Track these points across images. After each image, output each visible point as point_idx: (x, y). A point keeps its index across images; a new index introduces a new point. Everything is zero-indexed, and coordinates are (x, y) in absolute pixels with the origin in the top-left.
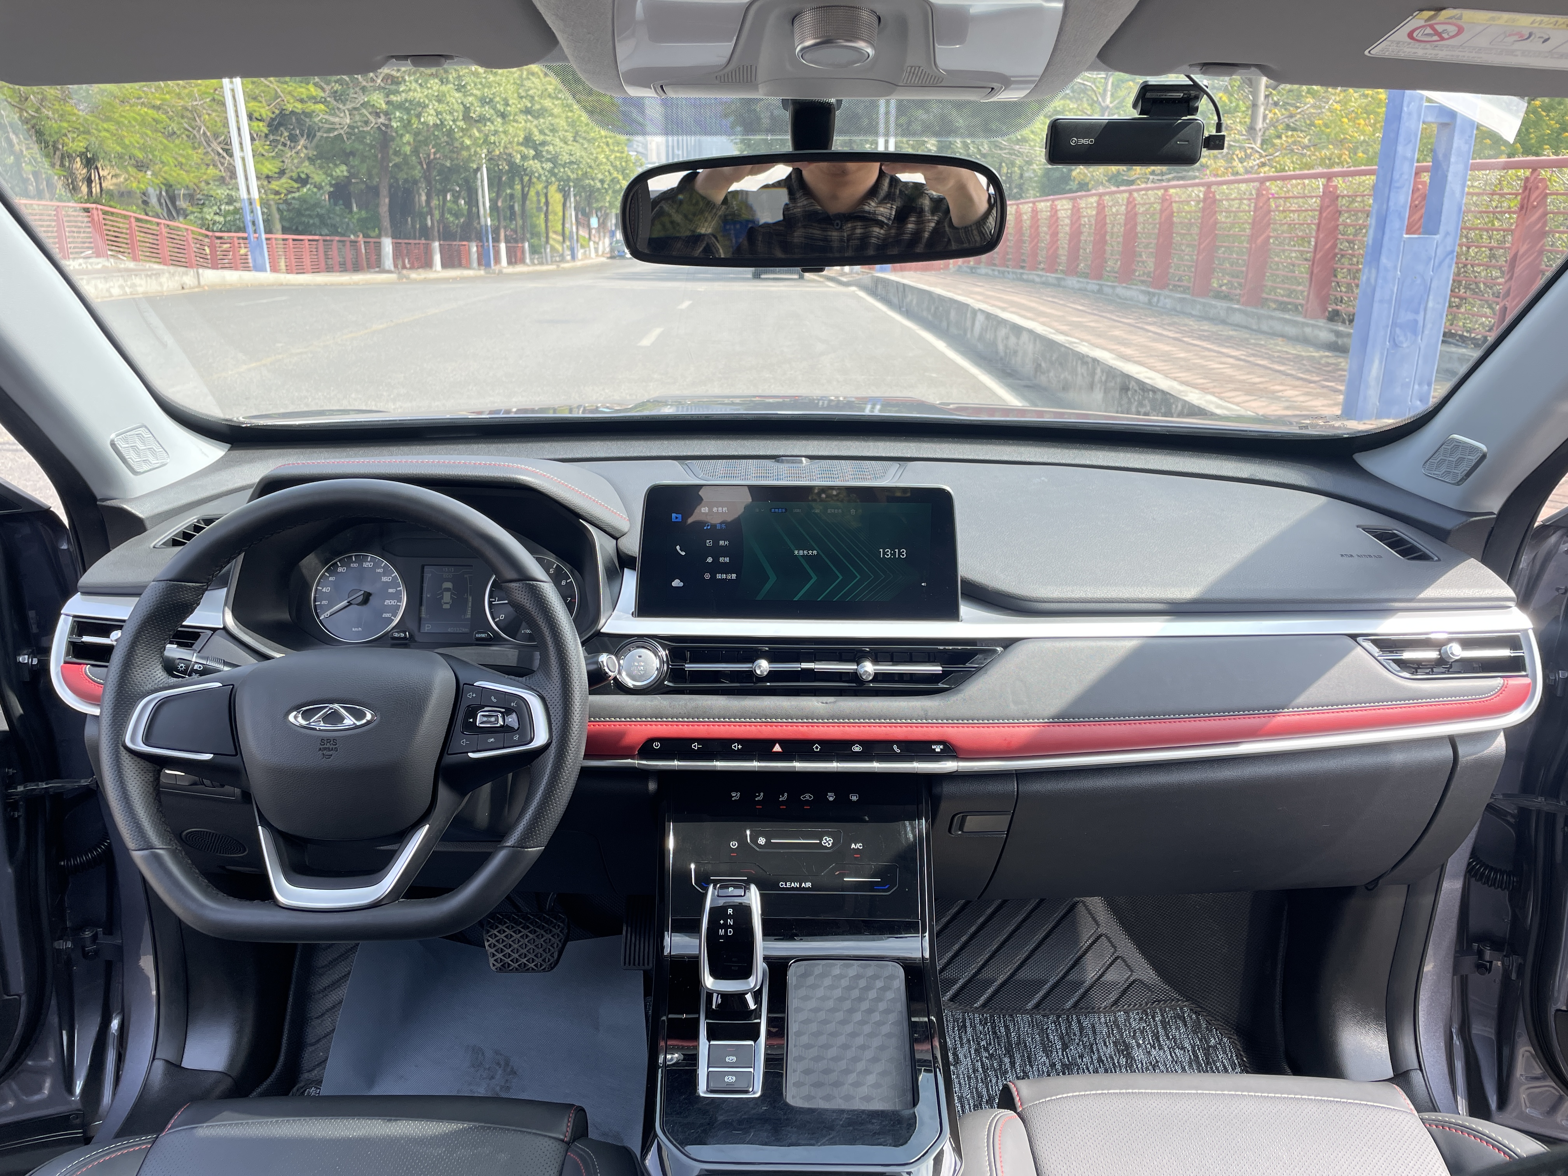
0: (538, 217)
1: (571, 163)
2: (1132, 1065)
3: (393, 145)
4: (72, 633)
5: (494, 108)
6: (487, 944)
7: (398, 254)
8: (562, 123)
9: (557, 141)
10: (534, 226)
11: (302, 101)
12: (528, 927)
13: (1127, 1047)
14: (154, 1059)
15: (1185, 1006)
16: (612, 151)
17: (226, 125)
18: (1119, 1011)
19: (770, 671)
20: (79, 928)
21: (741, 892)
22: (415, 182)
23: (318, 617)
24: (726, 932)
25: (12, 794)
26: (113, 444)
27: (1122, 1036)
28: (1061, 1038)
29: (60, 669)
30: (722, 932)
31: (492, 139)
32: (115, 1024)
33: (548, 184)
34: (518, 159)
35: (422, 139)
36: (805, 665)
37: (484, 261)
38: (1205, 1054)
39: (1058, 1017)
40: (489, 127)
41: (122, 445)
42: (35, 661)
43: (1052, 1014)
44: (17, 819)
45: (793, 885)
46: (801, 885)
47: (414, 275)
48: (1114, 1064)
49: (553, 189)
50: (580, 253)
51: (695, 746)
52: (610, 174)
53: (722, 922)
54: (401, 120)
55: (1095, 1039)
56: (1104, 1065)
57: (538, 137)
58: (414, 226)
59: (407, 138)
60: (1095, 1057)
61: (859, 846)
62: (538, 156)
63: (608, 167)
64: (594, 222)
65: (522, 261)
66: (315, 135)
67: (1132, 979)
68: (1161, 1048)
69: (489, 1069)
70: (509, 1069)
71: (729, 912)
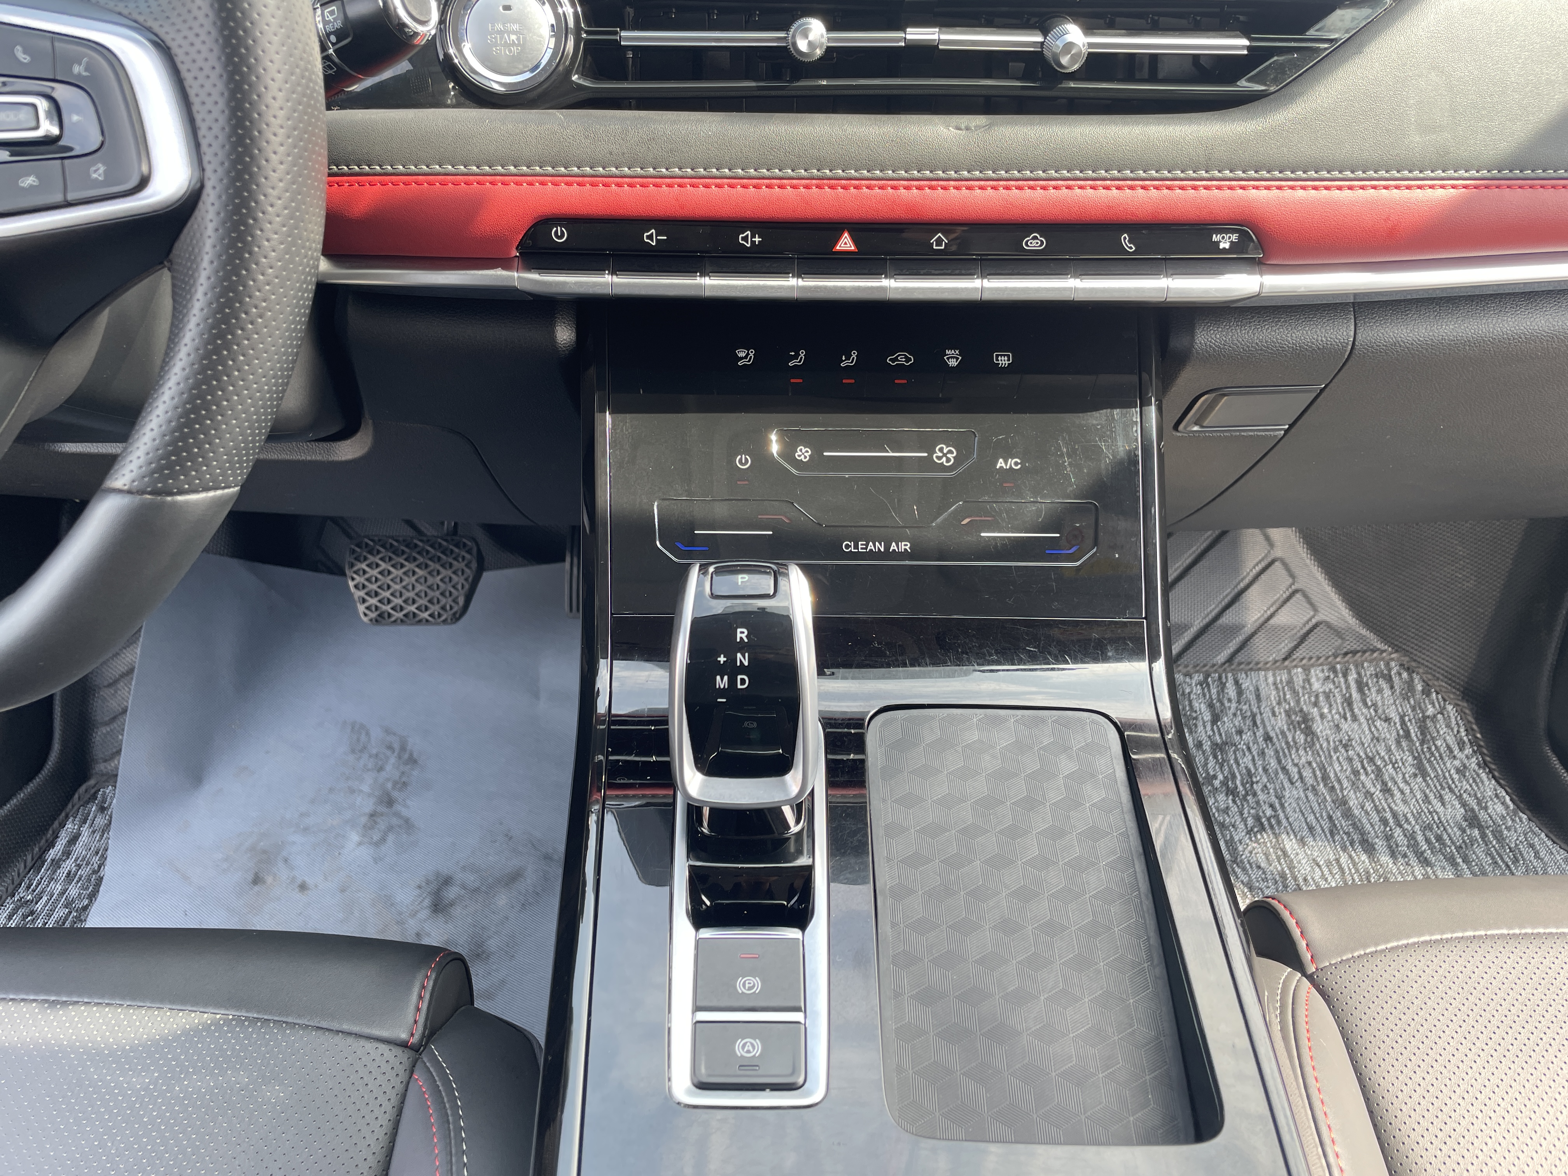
2: (1314, 744)
6: (351, 584)
12: (415, 559)
13: (1306, 718)
15: (1392, 659)
18: (1296, 666)
19: (829, 50)
21: (765, 583)
24: (732, 682)
27: (1298, 702)
28: (1211, 706)
30: (722, 682)
36: (916, 34)
38: (1419, 727)
39: (1207, 676)
43: (1197, 672)
45: (871, 546)
46: (887, 547)
48: (1287, 743)
51: (651, 237)
53: (722, 659)
55: (1259, 707)
56: (1273, 745)
60: (1260, 733)
61: (1013, 463)
67: (1314, 621)
68: (1355, 718)
69: (377, 755)
70: (406, 756)
71: (739, 635)
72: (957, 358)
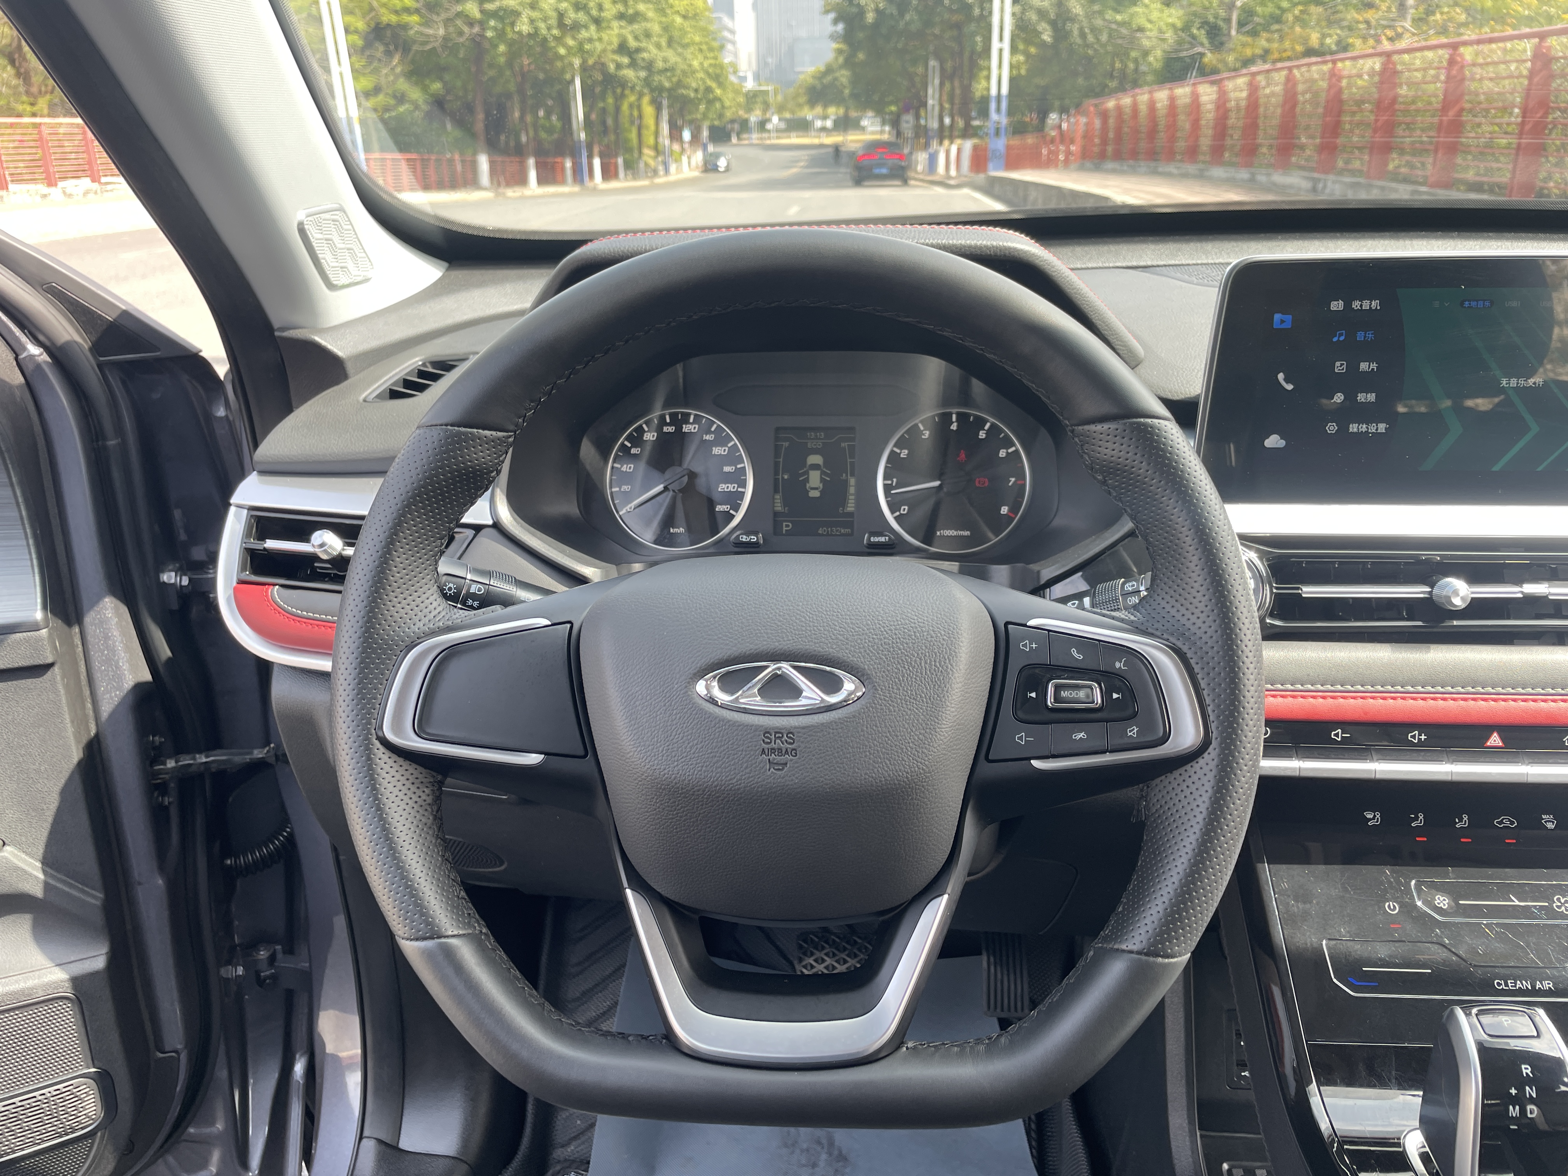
0: (631, 131)
1: (666, 70)
3: (487, 58)
4: (248, 534)
5: (588, 13)
7: (493, 171)
8: (656, 28)
9: (651, 47)
10: (627, 141)
11: (396, 12)
14: (361, 1138)
16: (706, 58)
17: (323, 40)
19: (1474, 600)
20: (252, 946)
22: (509, 96)
23: (617, 512)
24: (1523, 1111)
25: (160, 772)
26: (302, 231)
29: (231, 592)
30: (1514, 1111)
31: (587, 47)
32: (299, 1068)
33: (641, 96)
34: (612, 67)
35: (518, 46)
36: (1531, 589)
37: (578, 176)
40: (584, 34)
41: (314, 235)
42: (185, 581)
44: (166, 808)
45: (1519, 984)
46: (1533, 985)
47: (510, 193)
49: (646, 100)
50: (673, 168)
51: (1338, 735)
52: (704, 82)
53: (1513, 1091)
54: (495, 29)
57: (632, 43)
58: (507, 143)
59: (502, 48)
62: (633, 64)
63: (701, 75)
64: (687, 135)
65: (616, 176)
66: (410, 50)
69: (808, 1150)
70: (836, 1152)
71: (1524, 1071)
72: (1553, 822)
